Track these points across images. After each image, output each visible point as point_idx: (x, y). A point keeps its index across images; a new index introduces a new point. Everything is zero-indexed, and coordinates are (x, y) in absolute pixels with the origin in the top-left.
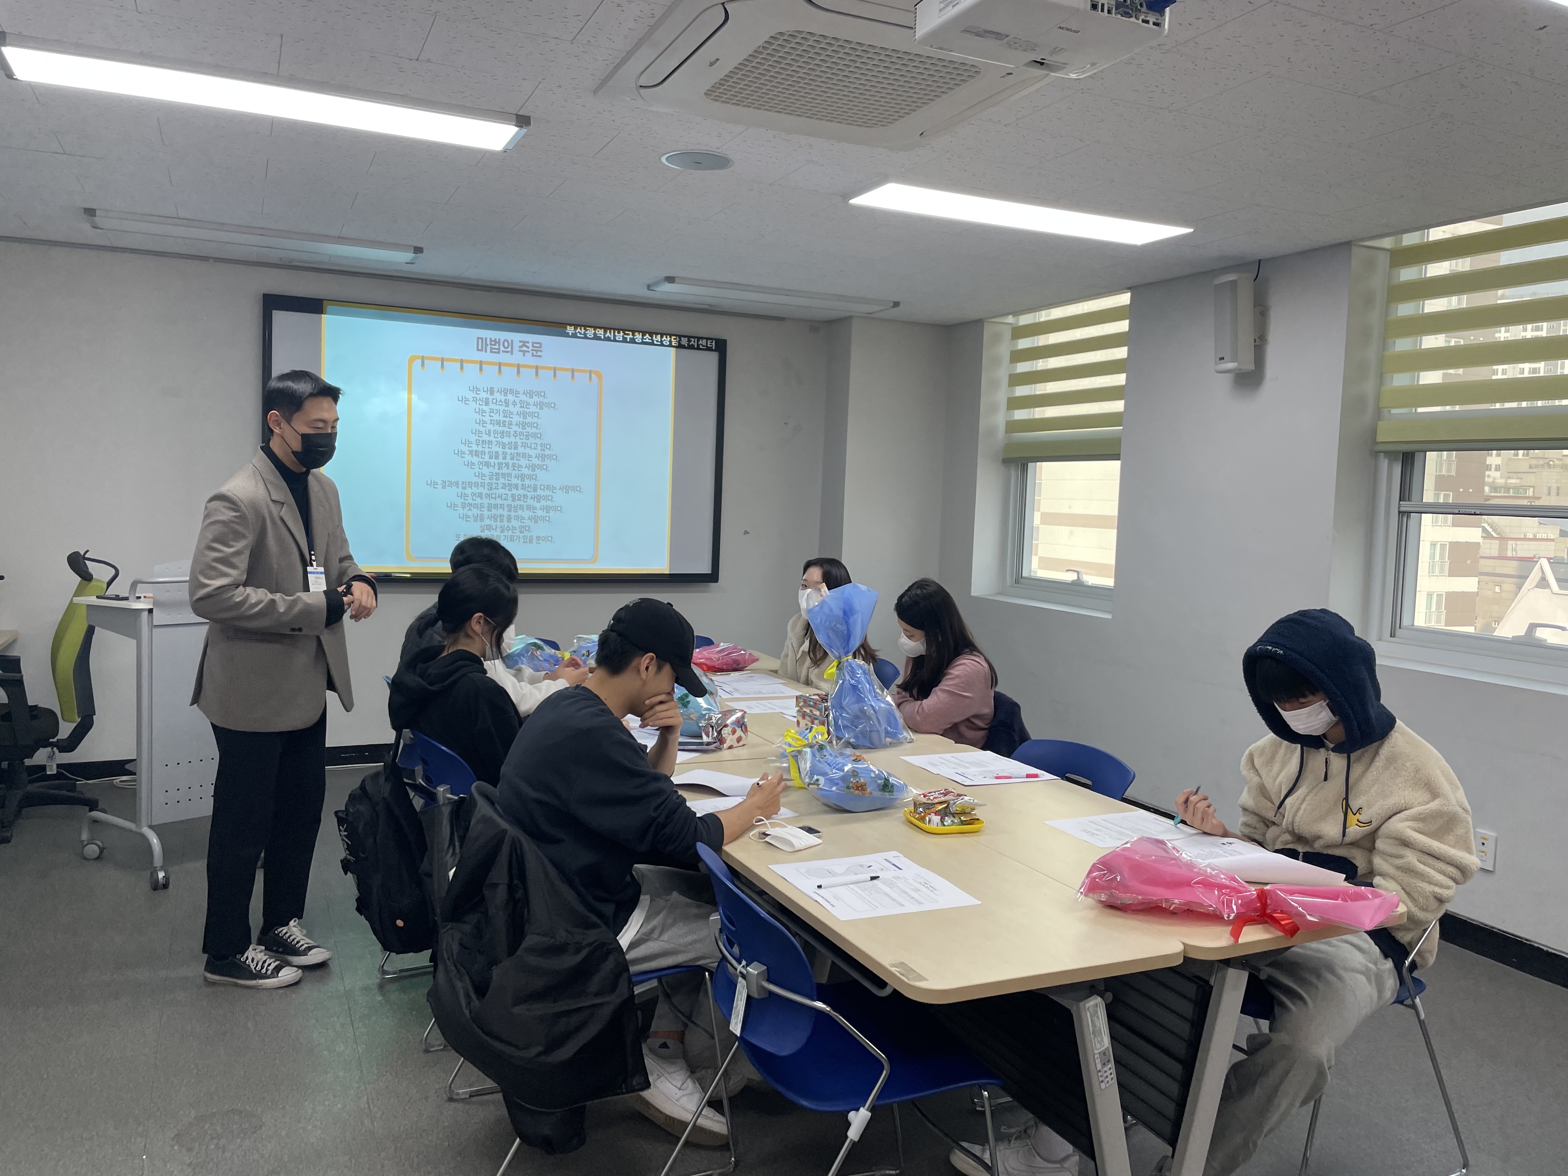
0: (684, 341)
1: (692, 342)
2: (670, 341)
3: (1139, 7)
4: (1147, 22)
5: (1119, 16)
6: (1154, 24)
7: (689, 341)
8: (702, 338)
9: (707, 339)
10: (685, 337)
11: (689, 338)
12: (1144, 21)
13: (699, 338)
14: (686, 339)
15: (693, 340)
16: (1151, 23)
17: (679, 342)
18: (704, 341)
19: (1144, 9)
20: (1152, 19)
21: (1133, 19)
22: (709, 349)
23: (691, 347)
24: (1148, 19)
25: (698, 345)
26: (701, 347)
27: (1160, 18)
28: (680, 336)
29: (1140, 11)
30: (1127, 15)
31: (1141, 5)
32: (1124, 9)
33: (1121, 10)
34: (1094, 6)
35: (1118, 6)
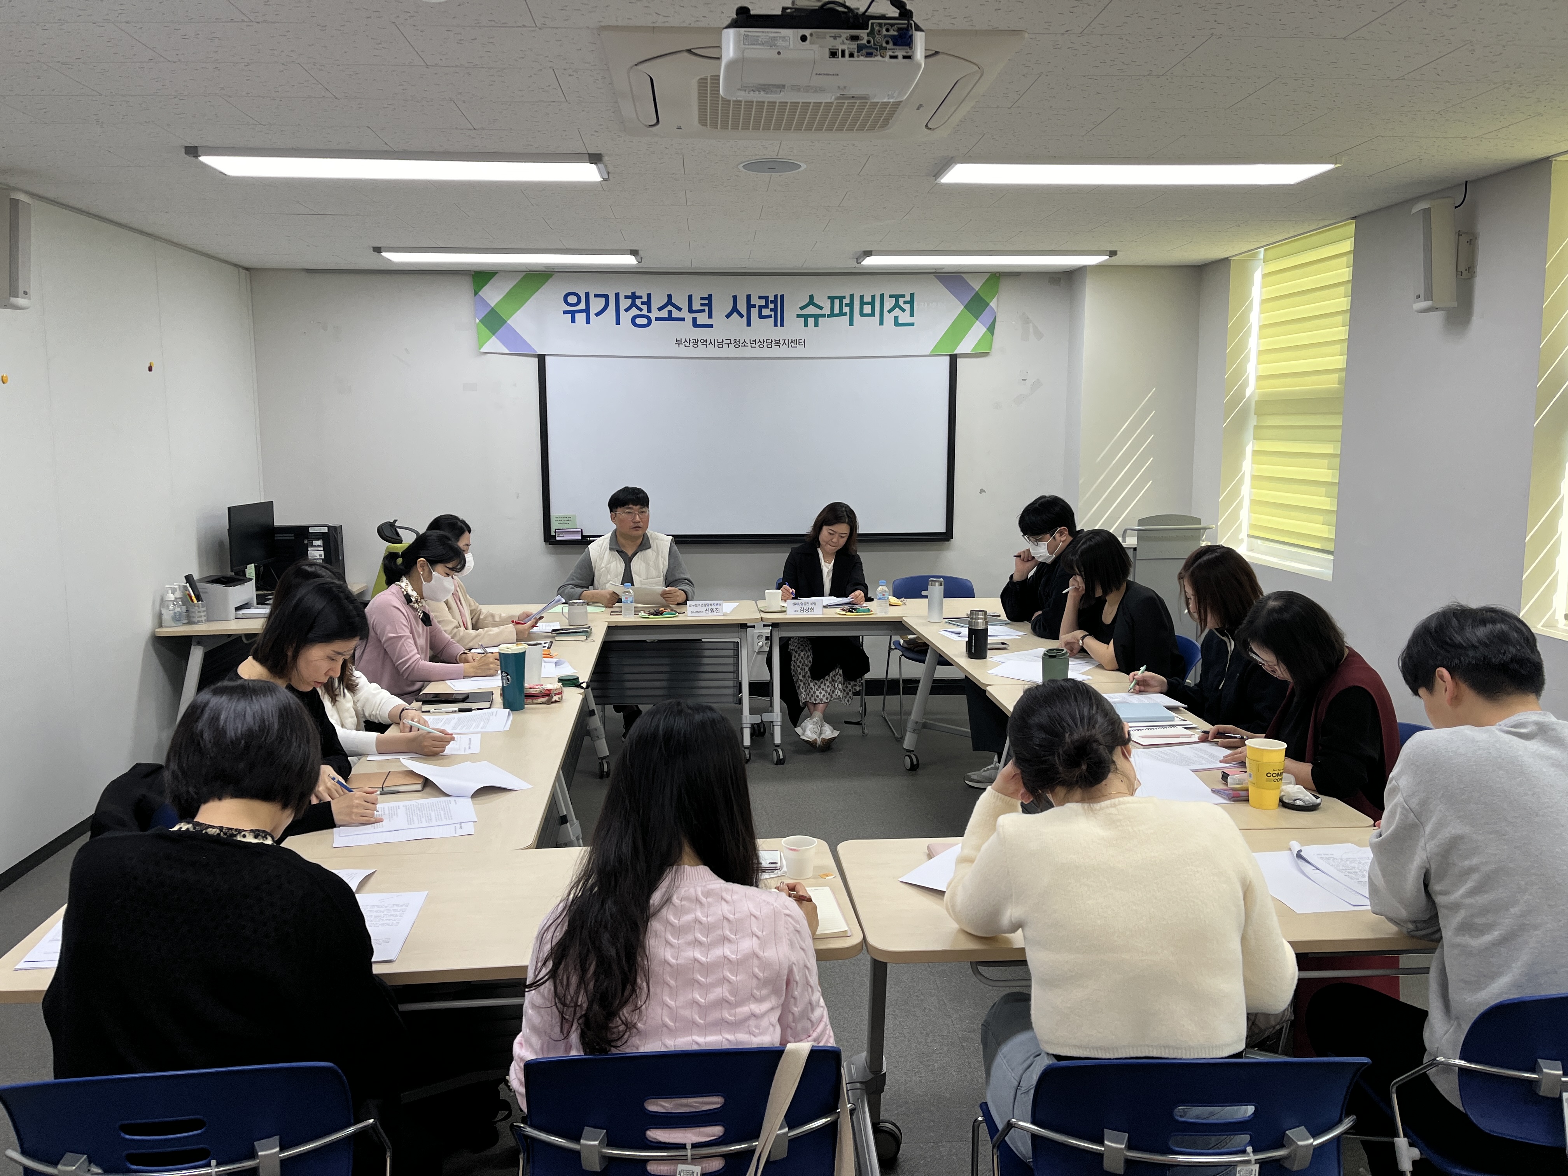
3: (884, 45)
4: (896, 57)
5: (862, 58)
6: (904, 57)
12: (891, 57)
16: (900, 57)
19: (890, 46)
20: (900, 53)
21: (879, 58)
24: (896, 54)
27: (909, 50)
29: (885, 48)
30: (869, 55)
31: (887, 43)
32: (867, 50)
33: (864, 52)
34: (833, 54)
35: (860, 48)
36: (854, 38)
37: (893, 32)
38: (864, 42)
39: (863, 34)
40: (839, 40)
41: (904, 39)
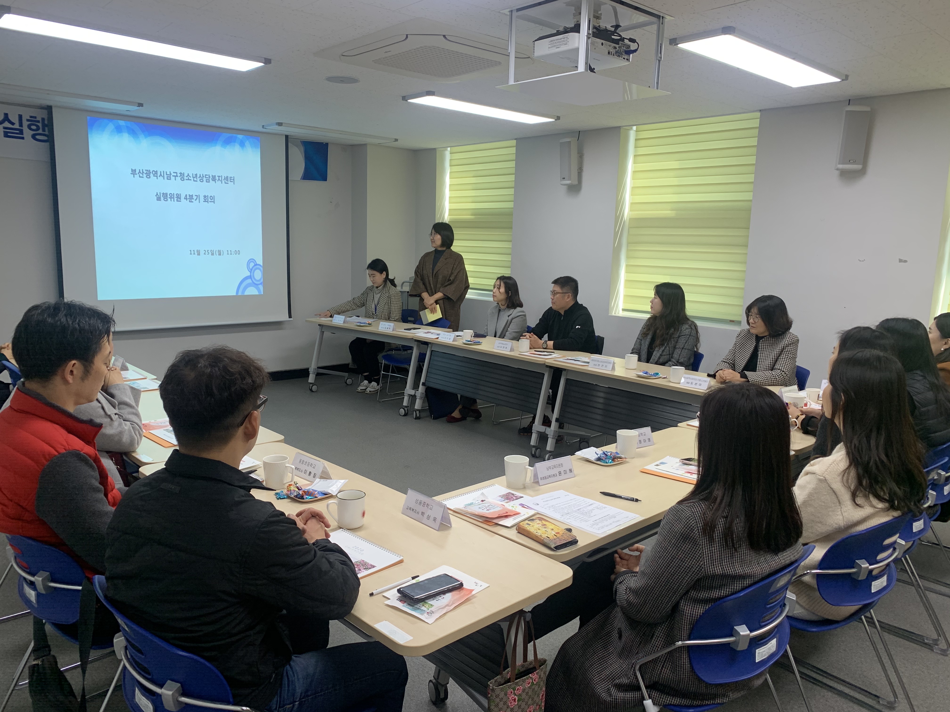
4: (625, 61)
5: (616, 57)
6: (627, 61)
12: (623, 59)
19: (624, 54)
20: (626, 58)
21: (620, 59)
27: (629, 58)
29: (622, 54)
30: (619, 56)
32: (618, 54)
33: (617, 54)
34: (609, 53)
35: (616, 52)
36: (615, 48)
37: (625, 48)
38: (617, 50)
39: (617, 46)
40: (611, 47)
41: (629, 52)
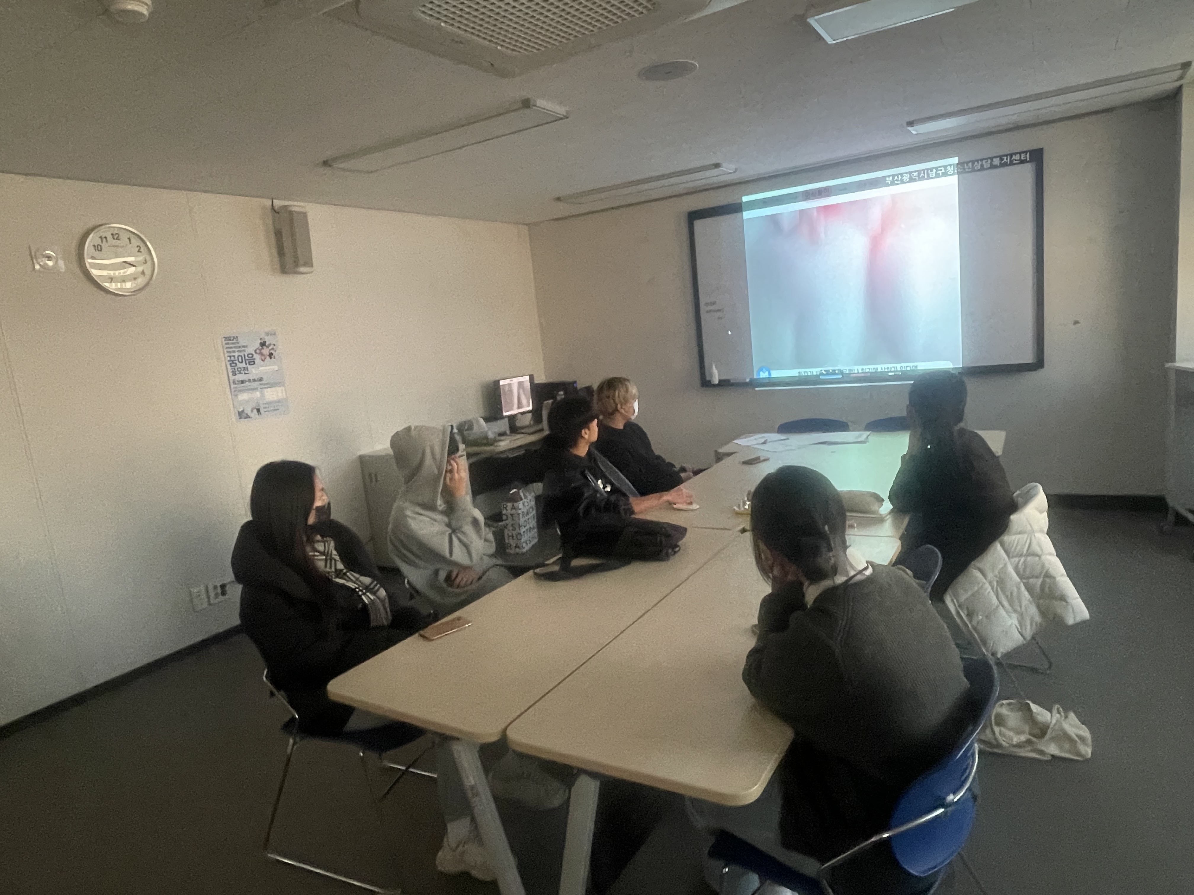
0: (996, 162)
1: (1005, 160)
2: (982, 165)
7: (1002, 159)
8: (1015, 154)
9: (1020, 153)
10: (996, 157)
11: (1001, 158)
13: (1011, 155)
14: (998, 159)
15: (1005, 158)
17: (991, 164)
18: (1017, 157)
22: (1022, 162)
23: (1003, 165)
25: (1011, 161)
26: (1014, 162)
28: (992, 159)
